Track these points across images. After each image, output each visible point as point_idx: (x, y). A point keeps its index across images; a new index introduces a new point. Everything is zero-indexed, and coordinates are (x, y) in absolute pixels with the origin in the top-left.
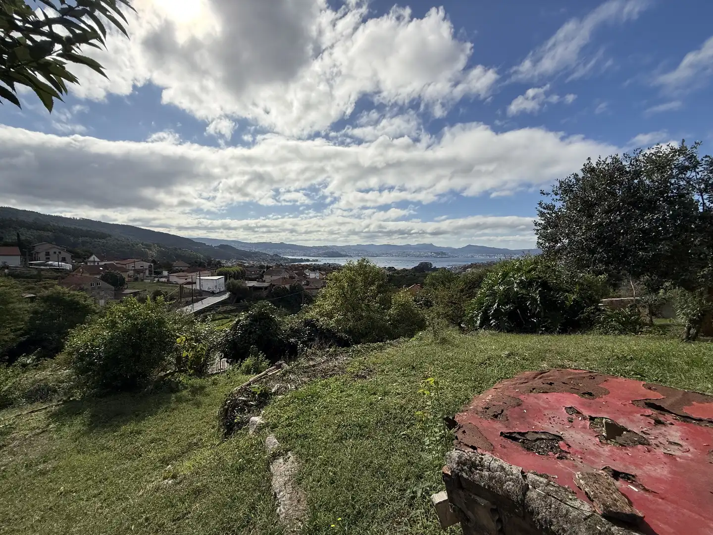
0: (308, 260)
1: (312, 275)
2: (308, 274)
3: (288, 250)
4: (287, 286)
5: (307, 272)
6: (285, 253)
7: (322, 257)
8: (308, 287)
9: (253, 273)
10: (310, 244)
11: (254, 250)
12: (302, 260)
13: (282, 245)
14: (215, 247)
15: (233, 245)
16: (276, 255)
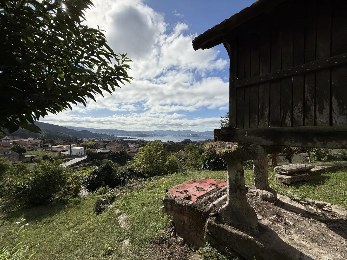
0: (130, 138)
1: (132, 146)
2: (130, 145)
3: (119, 133)
4: (119, 152)
6: (118, 135)
7: (137, 136)
8: (130, 152)
9: (100, 145)
10: (131, 130)
11: (101, 133)
12: (126, 138)
13: (116, 131)
14: (79, 131)
15: (89, 130)
16: (113, 136)
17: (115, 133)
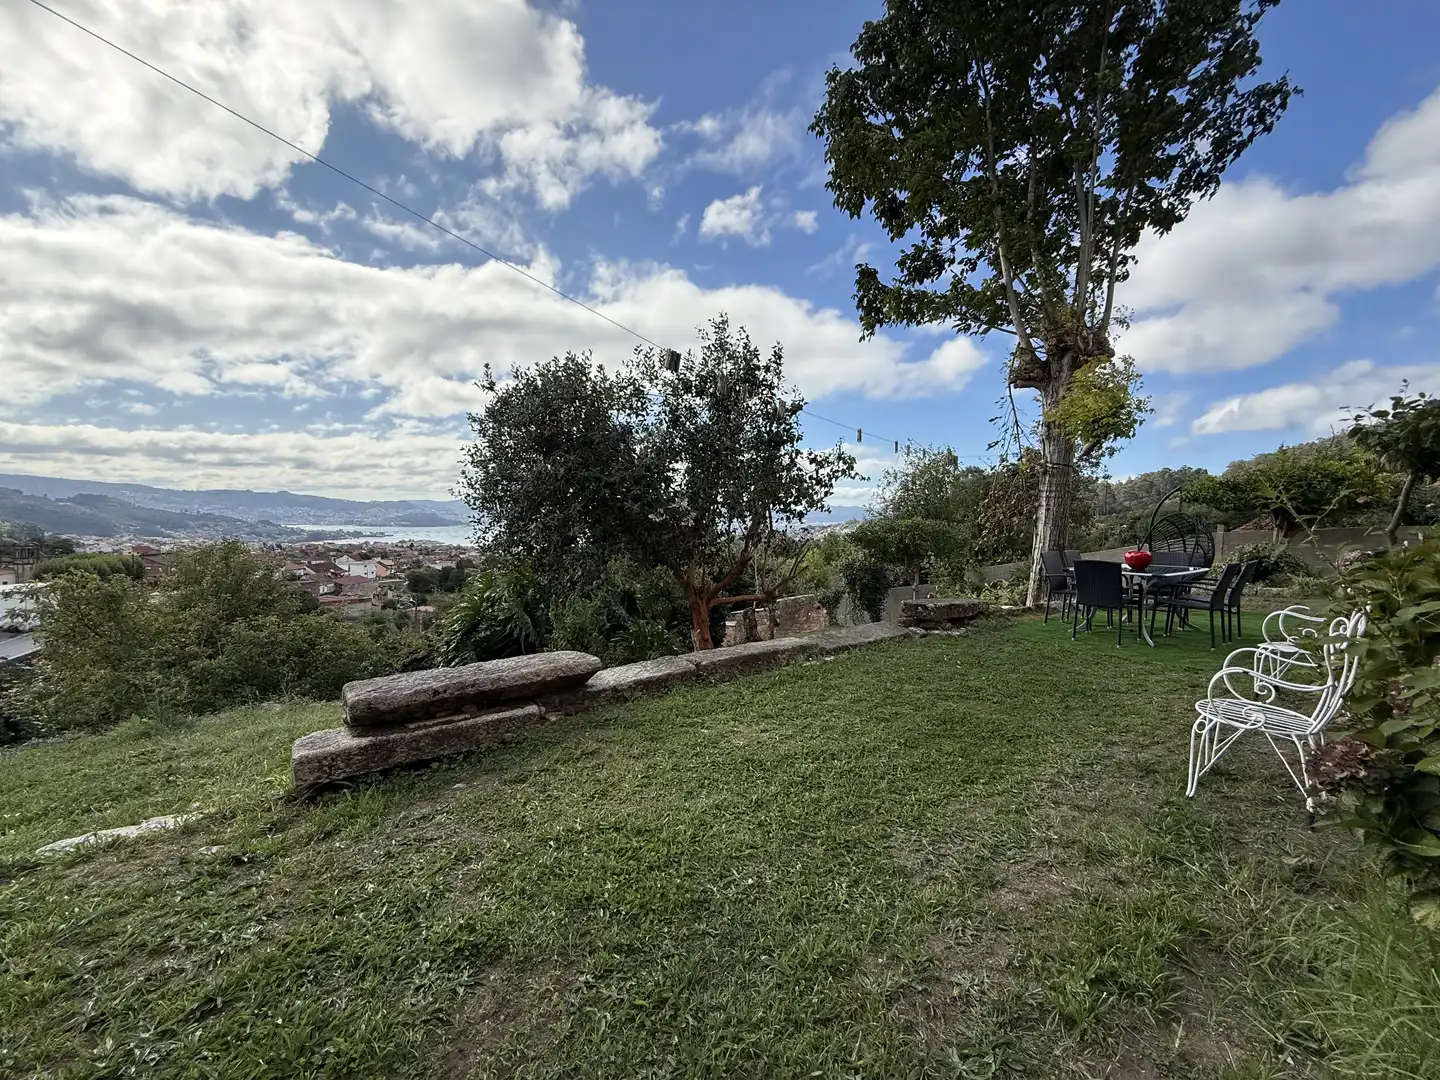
0: (357, 535)
1: (357, 569)
2: (345, 568)
3: (300, 510)
5: (342, 563)
7: (397, 525)
11: (195, 508)
12: (339, 535)
13: (280, 499)
16: (267, 523)
17: (280, 511)
